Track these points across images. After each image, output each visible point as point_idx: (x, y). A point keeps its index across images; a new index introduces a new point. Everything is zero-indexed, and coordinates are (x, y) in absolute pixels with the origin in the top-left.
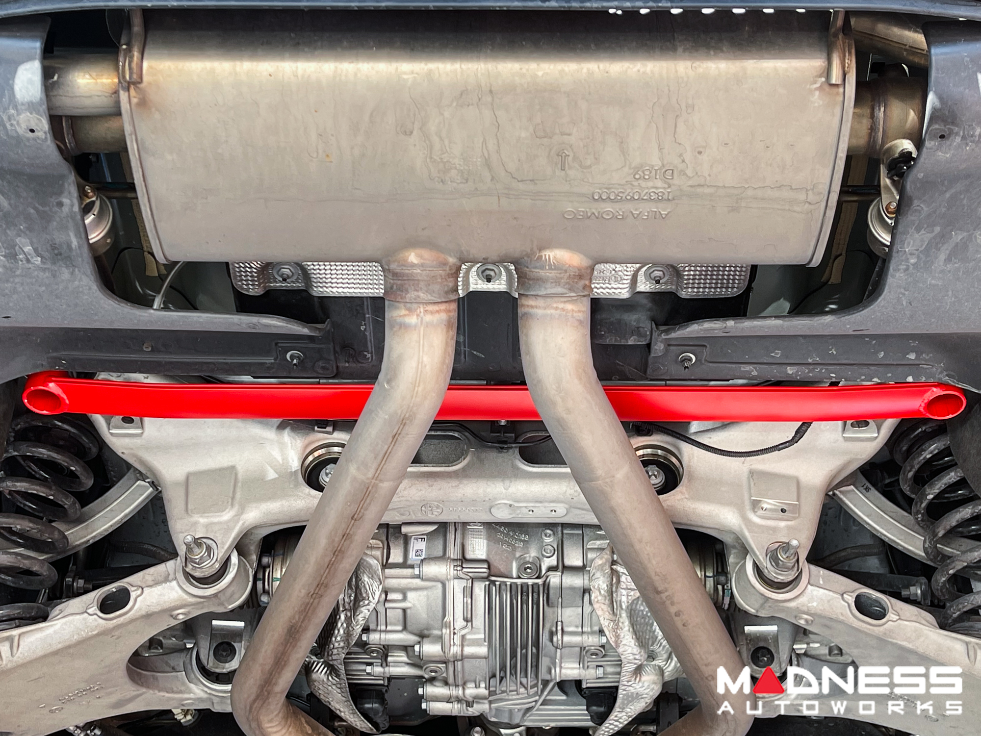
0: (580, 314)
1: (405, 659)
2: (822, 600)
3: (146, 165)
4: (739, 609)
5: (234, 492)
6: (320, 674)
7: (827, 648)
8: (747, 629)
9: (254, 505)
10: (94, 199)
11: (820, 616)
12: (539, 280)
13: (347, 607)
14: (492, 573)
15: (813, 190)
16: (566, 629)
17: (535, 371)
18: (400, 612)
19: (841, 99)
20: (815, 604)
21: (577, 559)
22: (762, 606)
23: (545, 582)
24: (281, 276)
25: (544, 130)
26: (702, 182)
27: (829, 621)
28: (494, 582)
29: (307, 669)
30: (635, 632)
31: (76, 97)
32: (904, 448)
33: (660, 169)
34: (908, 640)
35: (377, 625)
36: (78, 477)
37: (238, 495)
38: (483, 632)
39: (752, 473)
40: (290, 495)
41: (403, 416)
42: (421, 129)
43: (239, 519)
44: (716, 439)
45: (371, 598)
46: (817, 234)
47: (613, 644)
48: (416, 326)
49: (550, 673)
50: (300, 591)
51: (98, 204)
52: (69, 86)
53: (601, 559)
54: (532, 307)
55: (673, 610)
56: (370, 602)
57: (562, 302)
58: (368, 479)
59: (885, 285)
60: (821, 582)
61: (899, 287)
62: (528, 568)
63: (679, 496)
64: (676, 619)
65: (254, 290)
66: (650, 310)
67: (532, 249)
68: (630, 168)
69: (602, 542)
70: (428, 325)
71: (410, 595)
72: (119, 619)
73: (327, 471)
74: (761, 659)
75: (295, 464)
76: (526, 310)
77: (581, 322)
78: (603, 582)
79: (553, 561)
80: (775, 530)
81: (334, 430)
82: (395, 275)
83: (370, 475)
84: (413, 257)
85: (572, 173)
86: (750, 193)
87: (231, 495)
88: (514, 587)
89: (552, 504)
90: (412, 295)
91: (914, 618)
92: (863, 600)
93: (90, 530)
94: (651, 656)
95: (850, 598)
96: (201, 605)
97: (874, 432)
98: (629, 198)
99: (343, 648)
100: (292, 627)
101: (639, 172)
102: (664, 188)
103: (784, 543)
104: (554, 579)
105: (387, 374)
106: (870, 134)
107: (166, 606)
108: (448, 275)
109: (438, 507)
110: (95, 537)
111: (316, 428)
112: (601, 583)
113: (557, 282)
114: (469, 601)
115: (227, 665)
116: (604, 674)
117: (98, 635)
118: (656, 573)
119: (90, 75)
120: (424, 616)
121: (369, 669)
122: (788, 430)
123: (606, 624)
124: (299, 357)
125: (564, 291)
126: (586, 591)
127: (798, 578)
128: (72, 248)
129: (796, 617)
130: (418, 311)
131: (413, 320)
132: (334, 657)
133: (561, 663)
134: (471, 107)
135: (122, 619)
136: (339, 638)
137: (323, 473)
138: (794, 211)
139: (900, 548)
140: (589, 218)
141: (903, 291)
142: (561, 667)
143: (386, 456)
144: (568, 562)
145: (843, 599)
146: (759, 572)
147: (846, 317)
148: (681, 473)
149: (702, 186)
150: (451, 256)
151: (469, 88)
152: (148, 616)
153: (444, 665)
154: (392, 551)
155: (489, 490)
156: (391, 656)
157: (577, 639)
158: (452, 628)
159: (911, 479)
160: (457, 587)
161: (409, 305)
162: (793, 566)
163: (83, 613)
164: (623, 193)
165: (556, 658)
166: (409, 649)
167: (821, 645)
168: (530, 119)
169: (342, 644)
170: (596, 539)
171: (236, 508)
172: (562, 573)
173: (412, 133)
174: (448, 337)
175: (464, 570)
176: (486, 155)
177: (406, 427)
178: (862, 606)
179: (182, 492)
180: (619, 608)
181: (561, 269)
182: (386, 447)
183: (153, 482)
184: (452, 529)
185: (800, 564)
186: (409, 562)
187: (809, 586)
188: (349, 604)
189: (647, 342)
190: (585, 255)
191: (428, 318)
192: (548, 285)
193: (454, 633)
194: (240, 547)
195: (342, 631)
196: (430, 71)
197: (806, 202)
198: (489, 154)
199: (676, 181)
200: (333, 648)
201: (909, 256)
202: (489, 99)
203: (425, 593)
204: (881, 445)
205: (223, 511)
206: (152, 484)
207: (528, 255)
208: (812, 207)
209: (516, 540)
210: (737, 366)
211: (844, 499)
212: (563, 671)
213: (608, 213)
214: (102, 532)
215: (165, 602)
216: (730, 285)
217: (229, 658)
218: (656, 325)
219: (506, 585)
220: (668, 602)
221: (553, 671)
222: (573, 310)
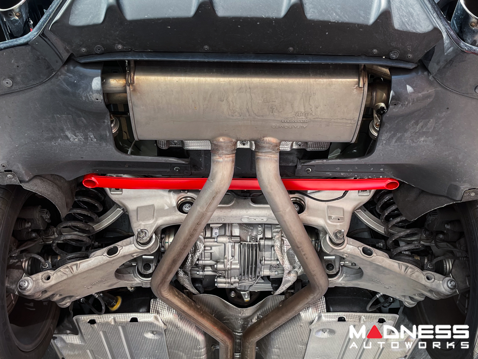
0: (276, 158)
1: (211, 269)
2: (351, 249)
3: (134, 110)
4: (323, 251)
5: (154, 213)
6: (181, 274)
7: (351, 263)
8: (325, 257)
9: (160, 218)
10: (113, 119)
11: (351, 255)
12: (263, 147)
13: (192, 252)
14: (241, 240)
15: (353, 120)
16: (266, 259)
17: (261, 176)
18: (210, 254)
19: (363, 91)
20: (349, 251)
21: (270, 235)
22: (332, 251)
23: (259, 243)
24: (174, 143)
25: (267, 100)
26: (318, 117)
27: (353, 256)
28: (242, 244)
29: (177, 273)
30: (289, 260)
31: (111, 87)
32: (378, 197)
33: (304, 113)
34: (380, 262)
35: (202, 258)
36: (97, 207)
37: (155, 214)
38: (238, 260)
39: (328, 207)
40: (173, 215)
41: (217, 191)
42: (226, 99)
43: (156, 223)
44: (315, 195)
45: (200, 249)
46: (354, 133)
47: (282, 264)
48: (222, 162)
49: (259, 273)
50: (178, 248)
51: (115, 120)
52: (109, 84)
53: (278, 235)
54: (260, 156)
55: (303, 253)
56: (200, 250)
57: (270, 154)
58: (203, 211)
59: (375, 150)
60: (351, 243)
61: (380, 150)
62: (253, 238)
63: (304, 215)
64: (304, 256)
65: (164, 147)
66: (297, 154)
67: (261, 137)
68: (294, 112)
69: (278, 229)
70: (226, 161)
71: (213, 248)
72: (114, 257)
73: (186, 206)
74: (330, 268)
75: (175, 204)
76: (258, 157)
77: (276, 161)
78: (279, 243)
79: (261, 236)
80: (336, 226)
81: (188, 192)
82: (215, 145)
83: (204, 210)
84: (221, 140)
85: (275, 114)
86: (333, 120)
87: (152, 214)
88: (248, 245)
89: (262, 217)
90: (221, 152)
91: (382, 255)
92: (365, 249)
93: (101, 226)
94: (294, 268)
95: (361, 248)
96: (142, 252)
97: (368, 193)
98: (293, 122)
99: (190, 266)
100: (174, 260)
101: (297, 114)
102: (305, 119)
103: (339, 230)
104: (262, 242)
105: (211, 177)
106: (371, 101)
107: (131, 252)
108: (233, 145)
109: (223, 218)
110: (103, 228)
111: (182, 191)
112: (278, 243)
113: (269, 148)
114: (234, 250)
115: (148, 271)
116: (278, 273)
117: (107, 263)
118: (298, 241)
119: (116, 80)
120: (218, 255)
121: (198, 273)
122: (341, 193)
123: (280, 258)
124: (178, 169)
125: (271, 151)
126: (273, 246)
127: (343, 242)
128: (107, 136)
129: (343, 255)
130: (223, 157)
131: (221, 160)
132: (187, 269)
133: (263, 270)
134: (243, 93)
135: (115, 258)
136: (189, 263)
137: (184, 207)
138: (347, 126)
139: (376, 231)
140: (280, 128)
141: (381, 151)
142: (263, 272)
143: (210, 204)
144: (266, 236)
145: (358, 249)
146: (330, 239)
147: (362, 159)
148: (305, 207)
149: (318, 118)
150: (234, 139)
151: (243, 87)
152: (124, 256)
153: (224, 272)
154: (207, 233)
155: (241, 213)
156: (206, 268)
157: (269, 262)
158: (228, 259)
159: (380, 208)
160: (229, 245)
161: (219, 155)
162: (342, 238)
163: (101, 255)
164: (292, 120)
165: (262, 269)
166: (212, 266)
167: (349, 262)
168: (262, 97)
169: (190, 265)
170: (276, 229)
171: (155, 219)
172: (265, 240)
173: (223, 101)
174: (232, 165)
175: (232, 239)
176: (247, 108)
177: (218, 195)
178: (365, 251)
179: (135, 214)
180: (284, 252)
181: (270, 144)
182: (210, 201)
183: (123, 209)
184: (227, 225)
185: (344, 237)
186: (213, 237)
187: (347, 245)
188: (192, 251)
189: (296, 165)
190: (279, 139)
191: (226, 159)
192: (266, 149)
193: (228, 261)
194: (156, 232)
195: (190, 261)
196: (230, 81)
197: (351, 123)
198: (248, 108)
199: (309, 117)
200: (187, 266)
201: (383, 141)
202: (249, 90)
203: (218, 247)
204: (370, 197)
205: (150, 220)
206: (123, 210)
207: (259, 139)
208: (352, 125)
209: (249, 229)
210: (325, 172)
211: (358, 214)
212: (264, 273)
213: (286, 126)
214: (105, 226)
215: (130, 251)
216: (324, 147)
217: (149, 269)
218: (299, 159)
219: (246, 244)
220: (301, 251)
221: (261, 273)
222: (274, 157)
